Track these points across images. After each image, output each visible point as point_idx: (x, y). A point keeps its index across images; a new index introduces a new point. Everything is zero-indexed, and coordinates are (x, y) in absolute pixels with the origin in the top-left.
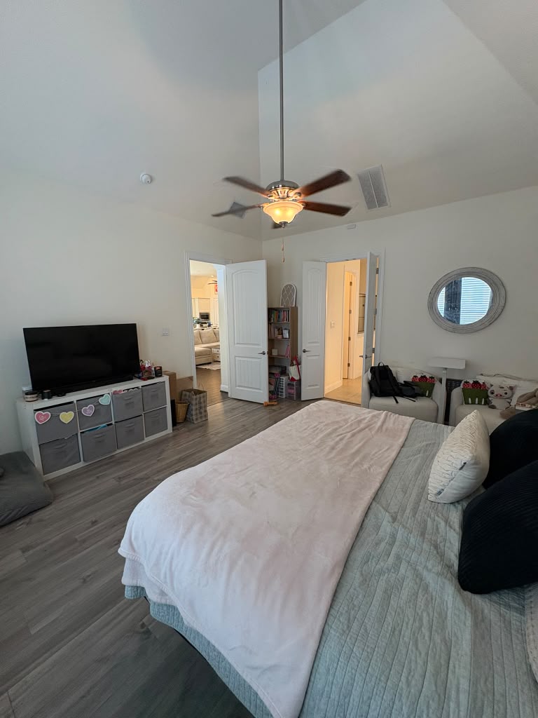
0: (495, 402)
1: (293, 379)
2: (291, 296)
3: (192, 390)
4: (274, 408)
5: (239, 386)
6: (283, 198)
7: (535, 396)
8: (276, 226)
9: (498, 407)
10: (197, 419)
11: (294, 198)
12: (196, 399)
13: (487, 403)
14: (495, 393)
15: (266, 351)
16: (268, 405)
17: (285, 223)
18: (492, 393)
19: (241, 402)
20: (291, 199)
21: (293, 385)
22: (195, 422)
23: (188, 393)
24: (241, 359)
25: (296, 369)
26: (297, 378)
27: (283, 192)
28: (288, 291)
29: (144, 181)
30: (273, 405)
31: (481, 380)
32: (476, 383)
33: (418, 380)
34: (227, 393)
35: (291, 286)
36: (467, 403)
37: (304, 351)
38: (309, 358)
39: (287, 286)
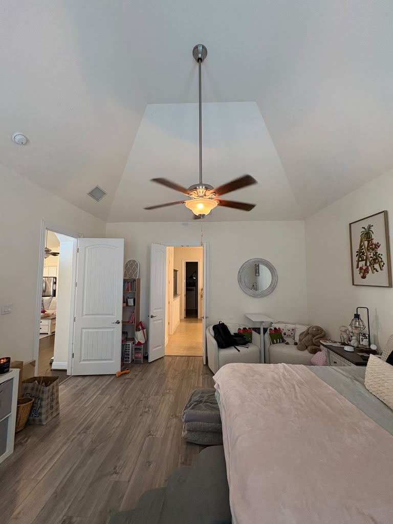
0: (288, 340)
1: (139, 343)
2: (134, 270)
3: (35, 379)
4: (127, 376)
5: (84, 360)
6: (202, 197)
7: (308, 333)
8: (197, 217)
9: (290, 343)
10: (47, 418)
11: (210, 197)
12: (49, 391)
13: (283, 341)
14: (287, 334)
15: (120, 320)
16: (122, 375)
17: (204, 215)
18: (285, 335)
19: (87, 379)
20: (208, 197)
21: (140, 349)
22: (44, 423)
23: (31, 385)
24: (87, 330)
25: (142, 334)
26: (143, 341)
27: (201, 192)
28: (131, 265)
29: (16, 140)
30: (125, 374)
31: (277, 326)
32: (275, 329)
33: (242, 332)
34: (66, 371)
35: (134, 261)
36: (274, 343)
37: (152, 317)
38: (155, 322)
39: (130, 261)
